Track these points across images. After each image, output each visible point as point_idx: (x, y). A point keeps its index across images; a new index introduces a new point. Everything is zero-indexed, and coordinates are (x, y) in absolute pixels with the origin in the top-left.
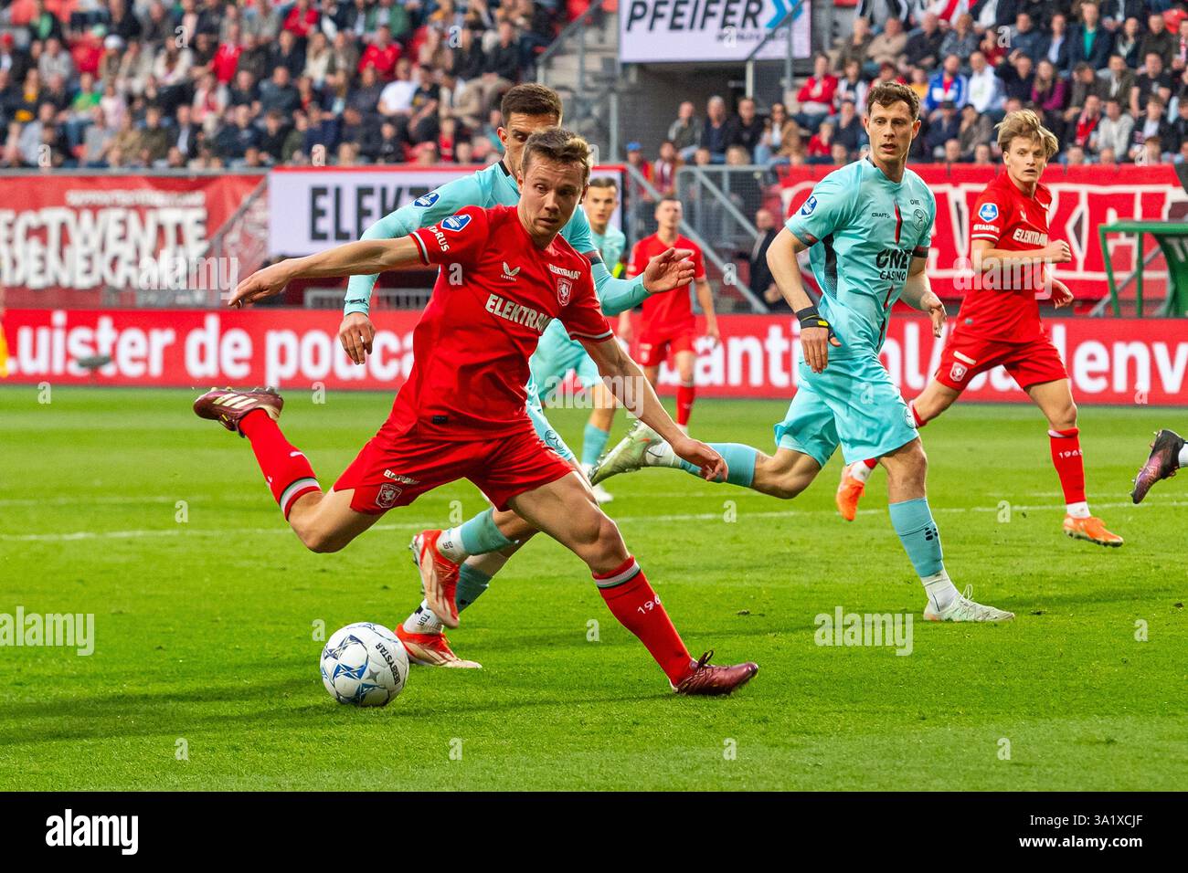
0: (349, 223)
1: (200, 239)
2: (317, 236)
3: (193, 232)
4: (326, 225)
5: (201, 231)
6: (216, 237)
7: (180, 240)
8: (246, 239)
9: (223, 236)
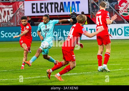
0: (39, 10)
1: (12, 13)
2: (33, 12)
3: (11, 12)
4: (35, 10)
5: (12, 12)
6: (15, 13)
7: (8, 14)
8: (20, 13)
9: (16, 13)
